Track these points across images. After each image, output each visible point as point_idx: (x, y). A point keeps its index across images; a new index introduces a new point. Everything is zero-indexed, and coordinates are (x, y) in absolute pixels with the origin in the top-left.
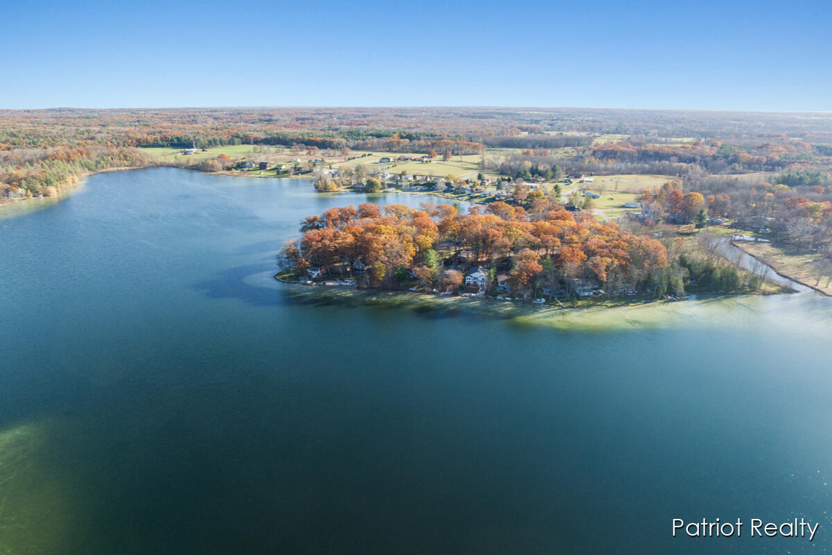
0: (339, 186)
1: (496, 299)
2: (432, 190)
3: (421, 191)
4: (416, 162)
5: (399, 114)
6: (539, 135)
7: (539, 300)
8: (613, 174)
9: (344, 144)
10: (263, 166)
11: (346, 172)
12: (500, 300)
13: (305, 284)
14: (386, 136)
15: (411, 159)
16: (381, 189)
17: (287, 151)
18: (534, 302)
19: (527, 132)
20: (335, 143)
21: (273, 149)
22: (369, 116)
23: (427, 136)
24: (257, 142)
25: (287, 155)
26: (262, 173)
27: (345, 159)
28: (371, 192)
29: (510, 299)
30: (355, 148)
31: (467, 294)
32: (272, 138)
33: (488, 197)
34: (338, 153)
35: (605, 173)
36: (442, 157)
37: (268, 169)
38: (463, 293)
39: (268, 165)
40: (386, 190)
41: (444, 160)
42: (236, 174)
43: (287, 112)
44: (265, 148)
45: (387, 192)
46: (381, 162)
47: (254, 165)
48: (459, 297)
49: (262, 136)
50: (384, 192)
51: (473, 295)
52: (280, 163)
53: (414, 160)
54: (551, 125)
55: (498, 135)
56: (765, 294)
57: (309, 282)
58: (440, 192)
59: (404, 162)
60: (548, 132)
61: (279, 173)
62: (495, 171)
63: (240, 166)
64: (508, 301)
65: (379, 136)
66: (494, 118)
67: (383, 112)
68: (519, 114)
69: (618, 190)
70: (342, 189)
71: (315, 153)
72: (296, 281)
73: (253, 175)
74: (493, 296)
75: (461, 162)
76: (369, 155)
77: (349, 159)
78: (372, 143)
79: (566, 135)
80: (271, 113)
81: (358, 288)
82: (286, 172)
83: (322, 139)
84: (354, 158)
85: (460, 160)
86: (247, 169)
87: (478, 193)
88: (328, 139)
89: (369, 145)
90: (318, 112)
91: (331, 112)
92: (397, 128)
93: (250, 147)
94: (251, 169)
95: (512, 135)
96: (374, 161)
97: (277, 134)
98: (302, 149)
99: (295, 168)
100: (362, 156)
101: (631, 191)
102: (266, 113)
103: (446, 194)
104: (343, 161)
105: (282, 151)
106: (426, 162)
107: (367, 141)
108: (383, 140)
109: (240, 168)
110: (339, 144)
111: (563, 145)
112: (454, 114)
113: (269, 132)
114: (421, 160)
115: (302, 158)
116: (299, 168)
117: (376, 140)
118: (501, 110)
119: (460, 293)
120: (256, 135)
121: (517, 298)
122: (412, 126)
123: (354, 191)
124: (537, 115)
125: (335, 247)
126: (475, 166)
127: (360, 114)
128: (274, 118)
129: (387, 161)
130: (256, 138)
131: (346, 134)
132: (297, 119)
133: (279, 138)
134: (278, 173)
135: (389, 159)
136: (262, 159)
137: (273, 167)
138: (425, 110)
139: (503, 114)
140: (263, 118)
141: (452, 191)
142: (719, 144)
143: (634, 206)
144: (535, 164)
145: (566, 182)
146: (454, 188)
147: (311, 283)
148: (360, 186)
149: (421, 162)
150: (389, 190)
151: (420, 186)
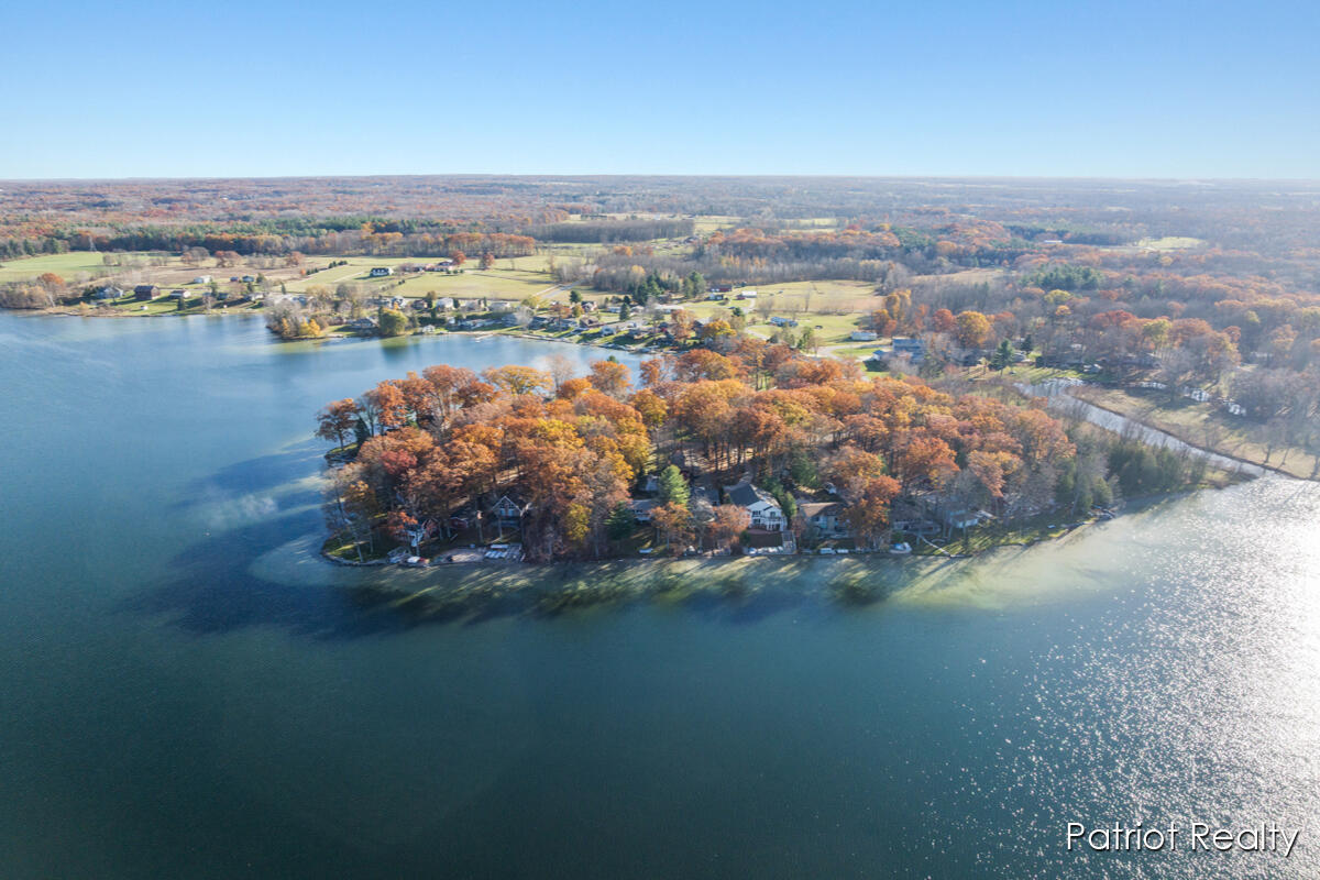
0: (322, 327)
1: (819, 552)
2: (503, 326)
3: (483, 328)
4: (435, 274)
5: (339, 189)
6: (599, 220)
7: (899, 547)
8: (773, 282)
9: (279, 245)
10: (143, 294)
11: (321, 298)
12: (828, 556)
13: (406, 565)
14: (350, 228)
15: (424, 269)
16: (407, 328)
17: (176, 261)
18: (893, 551)
19: (579, 216)
20: (261, 244)
21: (144, 258)
22: (286, 193)
23: (423, 225)
24: (102, 246)
25: (176, 269)
26: (146, 308)
27: (301, 272)
28: (391, 335)
29: (846, 551)
30: (306, 251)
31: (760, 550)
32: (132, 237)
33: (616, 335)
34: (279, 261)
35: (759, 279)
36: (477, 262)
37: (154, 298)
38: (750, 548)
39: (154, 291)
40: (419, 330)
41: (483, 267)
42: (90, 312)
43: (131, 188)
44: (129, 257)
45: (422, 333)
46: (372, 276)
47: (121, 292)
48: (747, 559)
49: (112, 235)
50: (415, 334)
51: (771, 550)
52: (176, 286)
53: (432, 270)
54: (602, 203)
55: (538, 222)
56: (1218, 486)
57: (414, 559)
58: (522, 329)
59: (414, 275)
60: (612, 215)
61: (183, 306)
62: (583, 284)
63: (92, 295)
64: (843, 555)
65: (339, 228)
66: (501, 193)
67: (306, 186)
68: (537, 186)
69: (809, 309)
70: (329, 331)
71: (232, 263)
72: (383, 561)
73: (127, 313)
74: (812, 548)
75: (513, 270)
76: (341, 264)
77: (308, 273)
78: (333, 242)
79: (642, 219)
80: (100, 191)
81: (530, 562)
82: (196, 303)
83: (234, 236)
84: (316, 271)
85: (510, 267)
86: (111, 301)
87: (594, 327)
88: (245, 236)
89: (328, 246)
90: (190, 186)
91: (214, 187)
92: (355, 213)
93: (96, 257)
94: (117, 300)
95: (557, 220)
96: (357, 275)
97: (141, 229)
98: (203, 256)
99: (213, 294)
100: (330, 267)
101: (831, 310)
102: (87, 190)
103: (535, 333)
104: (297, 276)
105: (166, 262)
106: (455, 272)
107: (322, 238)
108: (352, 235)
109: (94, 298)
110: (268, 244)
111: (653, 235)
112: (434, 187)
113: (121, 227)
114: (441, 268)
115: (211, 274)
116: (221, 294)
117: (338, 236)
118: (504, 179)
119: (745, 550)
120: (96, 232)
121: (858, 549)
122: (382, 208)
123: (352, 336)
124: (568, 188)
125: (463, 477)
126: (547, 277)
127: (269, 190)
128: (110, 200)
129: (383, 273)
130: (97, 239)
131: (273, 226)
132: (156, 201)
133: (146, 237)
134: (180, 306)
135: (386, 270)
136: (136, 279)
137: (165, 293)
138: (379, 181)
139: (515, 187)
140: (87, 200)
141: (543, 326)
142: (887, 227)
143: (867, 338)
144: (651, 270)
145: (716, 300)
146: (546, 322)
147: (419, 561)
148: (365, 326)
149: (444, 273)
150: (424, 329)
151: (480, 321)
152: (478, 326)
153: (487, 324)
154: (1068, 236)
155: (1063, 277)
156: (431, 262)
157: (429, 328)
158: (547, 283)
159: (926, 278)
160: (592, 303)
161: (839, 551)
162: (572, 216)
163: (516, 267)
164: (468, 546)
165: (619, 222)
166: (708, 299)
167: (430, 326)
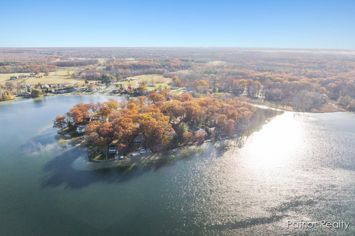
1: (220, 139)
2: (71, 92)
3: (65, 93)
4: (33, 78)
13: (121, 159)
15: (27, 76)
16: (41, 94)
31: (206, 141)
33: (109, 92)
36: (43, 73)
40: (45, 94)
41: (46, 75)
46: (12, 79)
50: (45, 96)
51: (209, 140)
53: (30, 76)
54: (61, 55)
57: (122, 157)
58: (78, 92)
59: (26, 78)
60: (68, 59)
62: (82, 79)
70: (14, 97)
74: (217, 139)
79: (79, 60)
81: (154, 152)
96: (5, 79)
106: (39, 77)
114: (33, 76)
121: (226, 137)
126: (69, 77)
135: (15, 77)
142: (152, 60)
143: (176, 88)
144: (102, 74)
145: (126, 81)
146: (85, 89)
147: (124, 157)
148: (26, 94)
149: (36, 77)
150: (47, 94)
151: (63, 90)
152: (63, 92)
153: (66, 91)
154: (195, 61)
155: (209, 71)
156: (28, 74)
157: (48, 94)
158: (70, 79)
159: (174, 72)
160: (93, 83)
161: (224, 138)
162: (57, 59)
163: (57, 75)
164: (133, 151)
165: (72, 61)
166: (123, 81)
167: (49, 93)
